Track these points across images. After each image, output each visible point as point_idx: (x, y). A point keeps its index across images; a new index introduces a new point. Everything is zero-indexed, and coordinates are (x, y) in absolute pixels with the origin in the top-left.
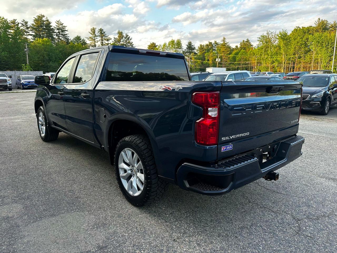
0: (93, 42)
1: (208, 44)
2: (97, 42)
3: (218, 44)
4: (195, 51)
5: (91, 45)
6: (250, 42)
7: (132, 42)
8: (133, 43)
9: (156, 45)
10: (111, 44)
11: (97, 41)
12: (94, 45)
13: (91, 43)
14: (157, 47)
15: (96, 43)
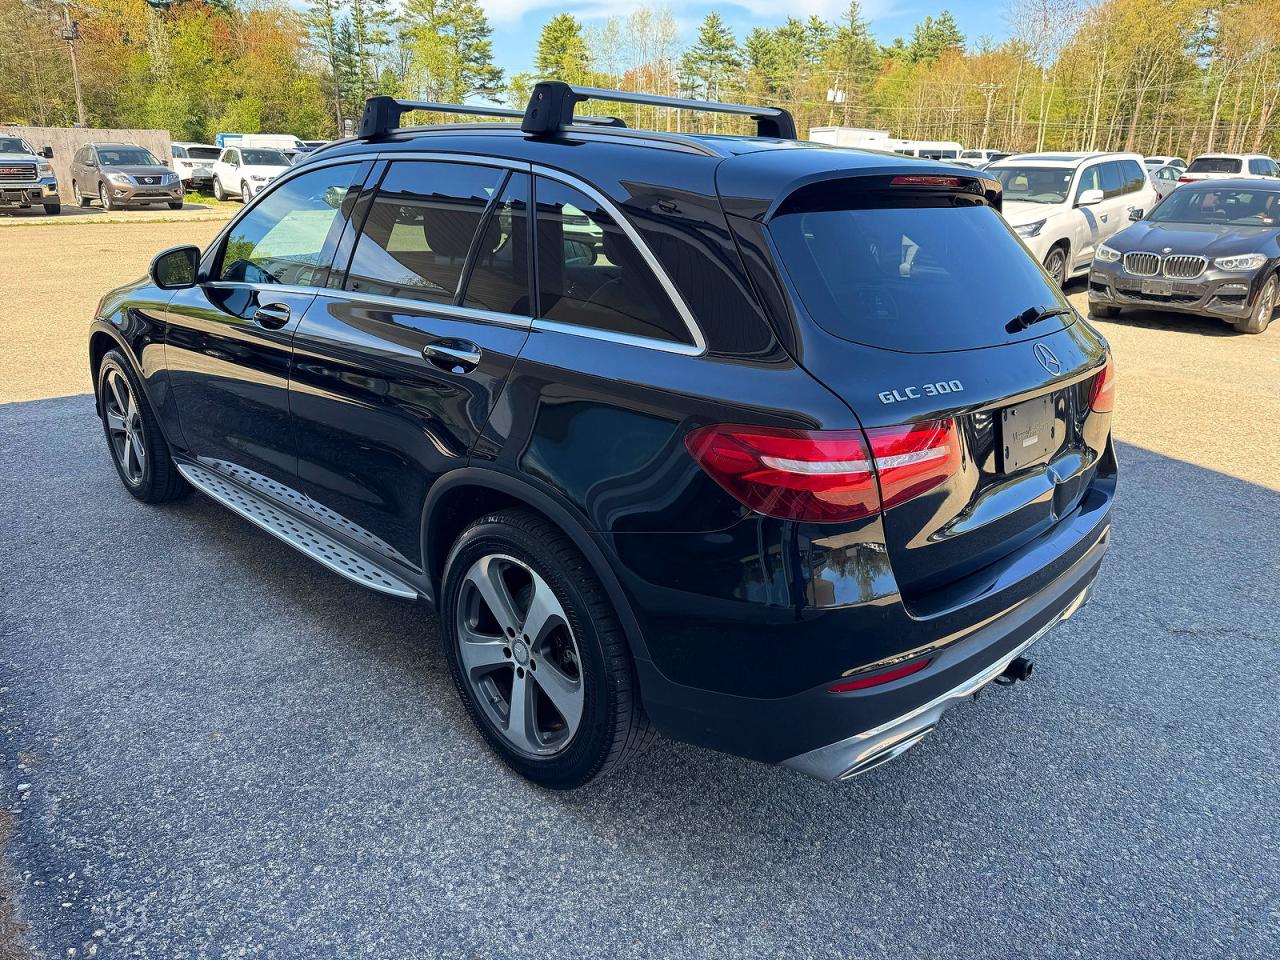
0: (319, 6)
1: (787, 28)
2: (336, 5)
3: (822, 30)
4: (733, 54)
5: (313, 21)
6: (953, 25)
7: (481, 11)
8: (484, 15)
9: (575, 25)
10: (396, 16)
11: (337, 2)
12: (323, 19)
13: (313, 10)
14: (580, 34)
15: (334, 13)
